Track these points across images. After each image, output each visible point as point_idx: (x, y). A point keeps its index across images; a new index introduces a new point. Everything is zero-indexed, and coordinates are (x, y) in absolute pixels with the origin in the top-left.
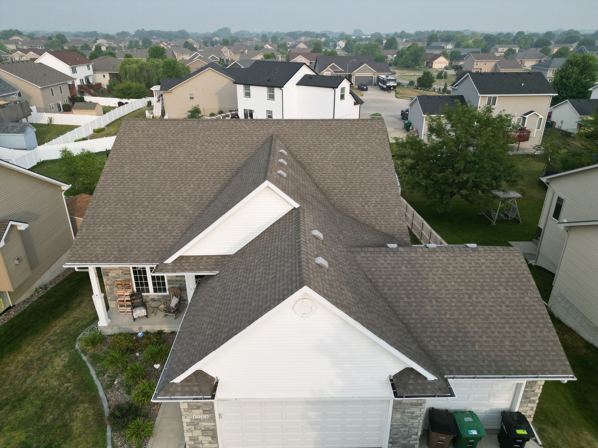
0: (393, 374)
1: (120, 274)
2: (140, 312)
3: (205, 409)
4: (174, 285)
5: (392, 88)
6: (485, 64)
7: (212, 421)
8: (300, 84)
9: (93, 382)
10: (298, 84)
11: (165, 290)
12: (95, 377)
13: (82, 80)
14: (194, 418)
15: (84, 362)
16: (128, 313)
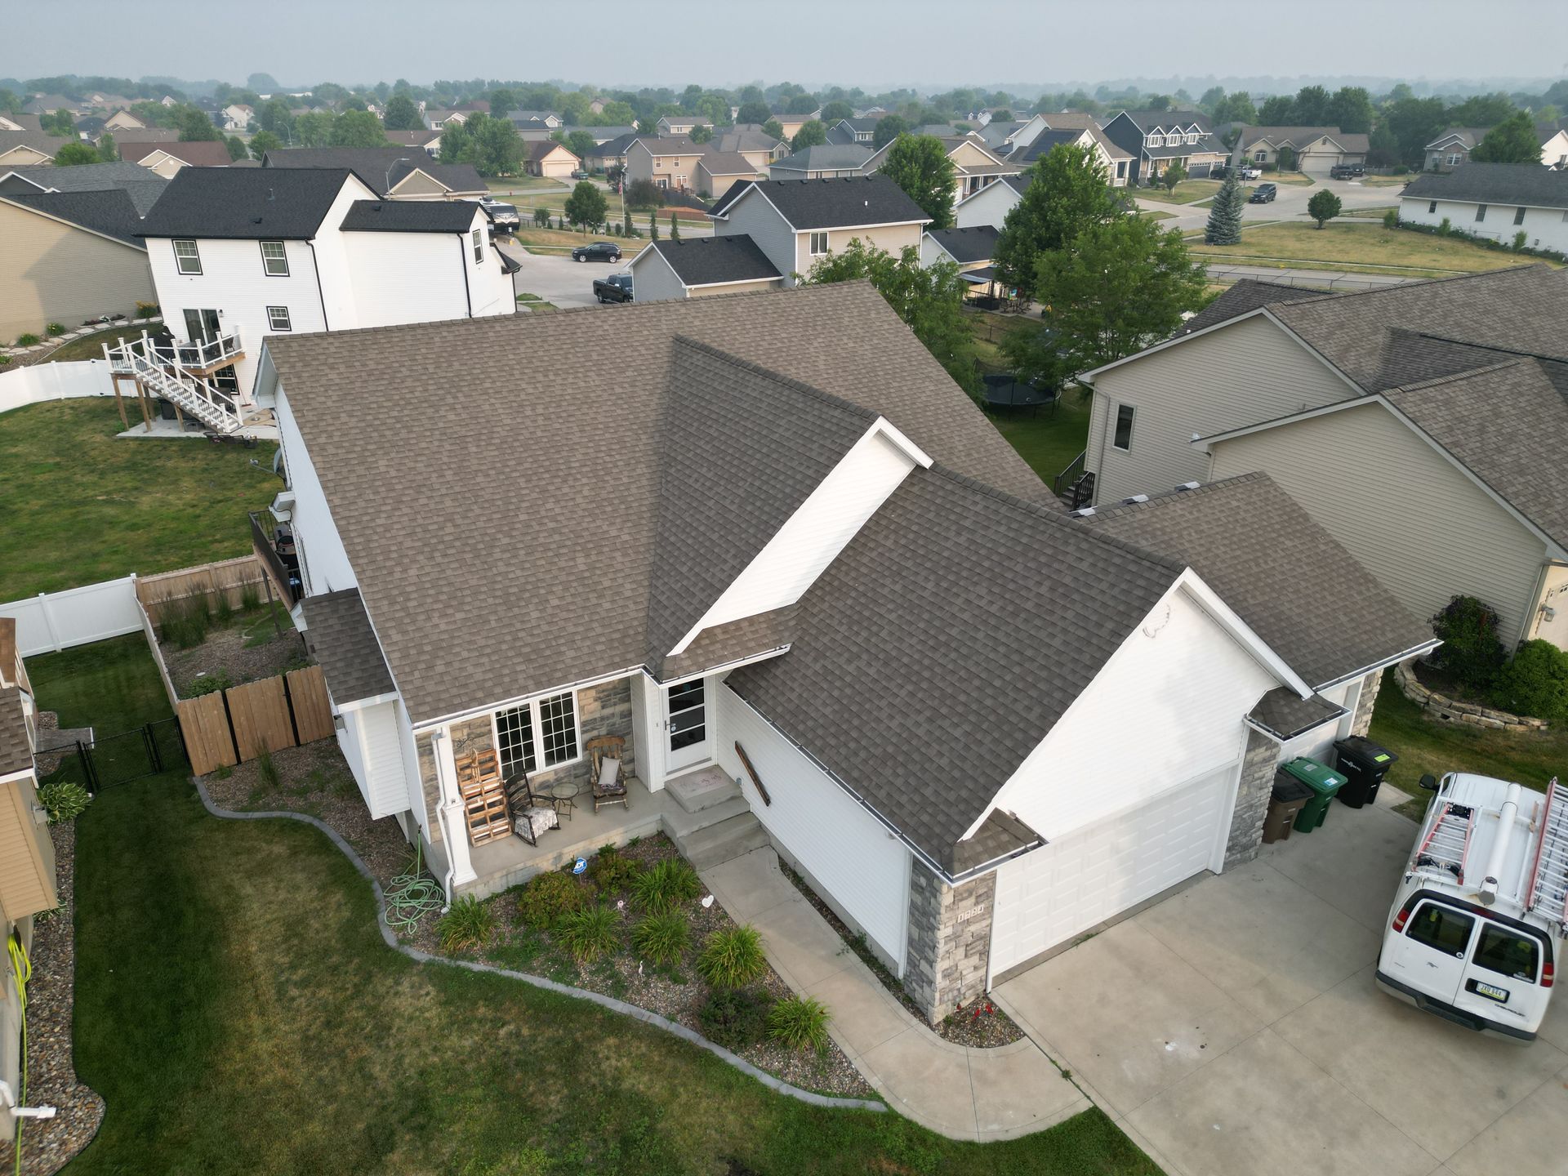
0: (1248, 712)
1: (466, 738)
2: (543, 819)
3: (980, 892)
4: (595, 733)
5: (510, 229)
6: (677, 164)
7: (988, 916)
8: (348, 226)
9: (569, 998)
10: (343, 228)
11: (573, 752)
12: (560, 988)
14: (959, 921)
16: (499, 837)
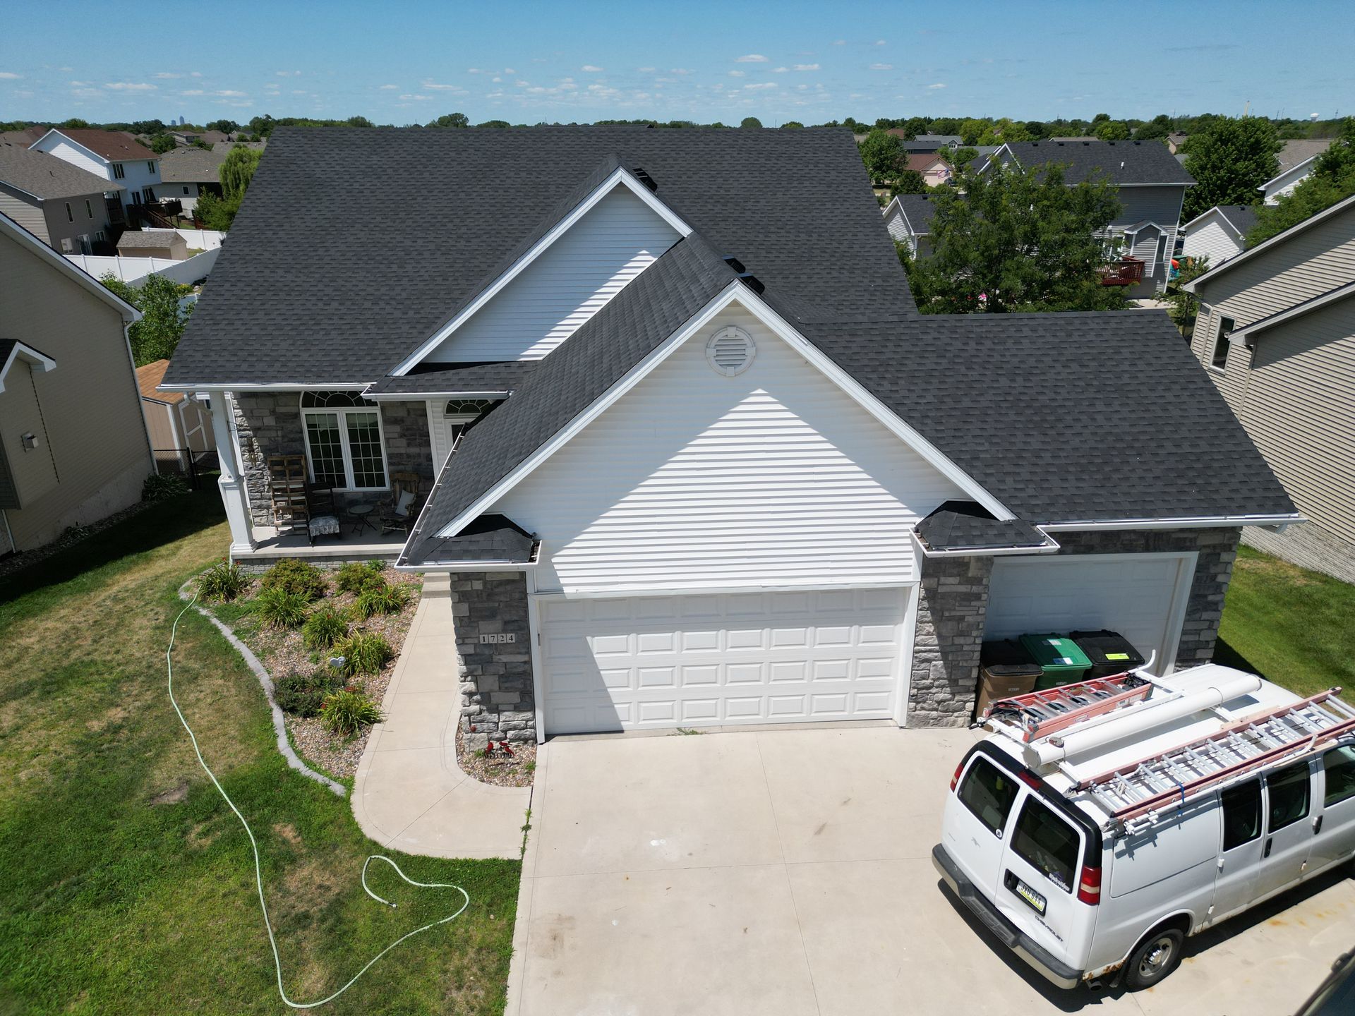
0: (918, 521)
1: (280, 439)
3: (507, 617)
4: (401, 468)
7: (523, 650)
9: (228, 646)
11: (381, 483)
12: (232, 639)
13: (138, 193)
14: (482, 642)
15: (206, 619)
16: (298, 532)
